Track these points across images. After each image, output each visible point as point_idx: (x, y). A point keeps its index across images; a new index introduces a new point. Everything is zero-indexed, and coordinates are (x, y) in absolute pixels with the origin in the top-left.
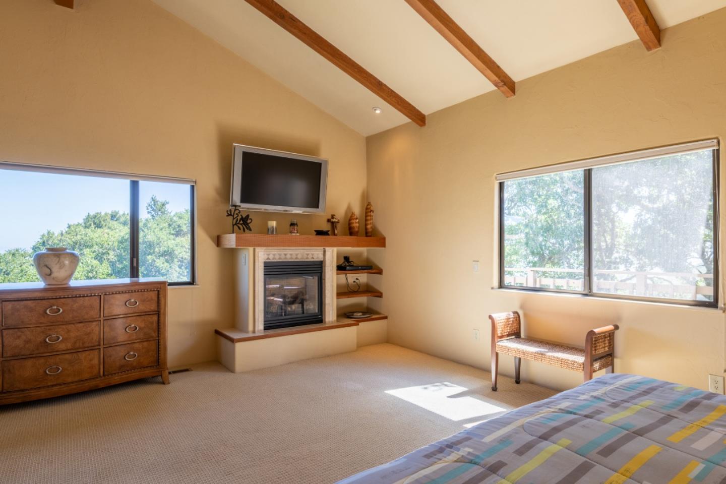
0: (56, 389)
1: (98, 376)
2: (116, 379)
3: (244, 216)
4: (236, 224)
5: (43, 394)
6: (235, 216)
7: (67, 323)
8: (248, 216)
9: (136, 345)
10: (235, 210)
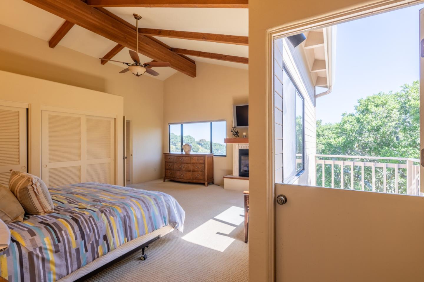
0: (183, 180)
1: (190, 179)
2: (195, 181)
3: (236, 131)
4: (234, 135)
5: (180, 180)
6: (234, 131)
7: (184, 163)
8: (237, 131)
9: (199, 173)
10: (234, 129)
